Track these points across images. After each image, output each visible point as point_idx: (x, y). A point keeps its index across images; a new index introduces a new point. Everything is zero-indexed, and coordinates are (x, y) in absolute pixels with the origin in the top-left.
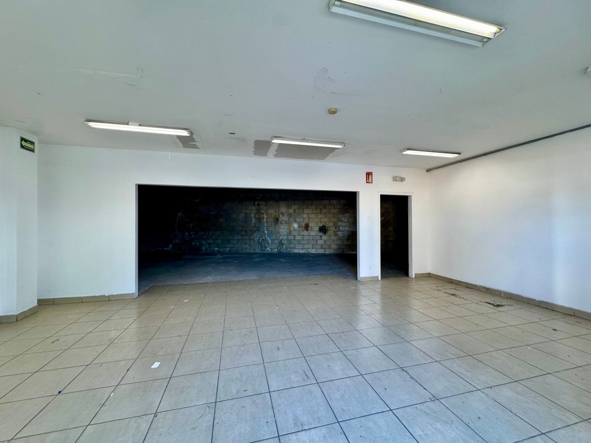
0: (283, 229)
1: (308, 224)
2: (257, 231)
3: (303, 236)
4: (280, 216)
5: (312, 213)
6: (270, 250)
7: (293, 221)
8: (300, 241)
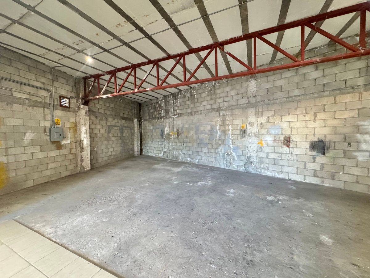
0: (252, 143)
1: (289, 138)
2: (222, 145)
3: (280, 155)
4: (247, 127)
5: (297, 121)
6: (236, 167)
7: (266, 133)
8: (276, 161)
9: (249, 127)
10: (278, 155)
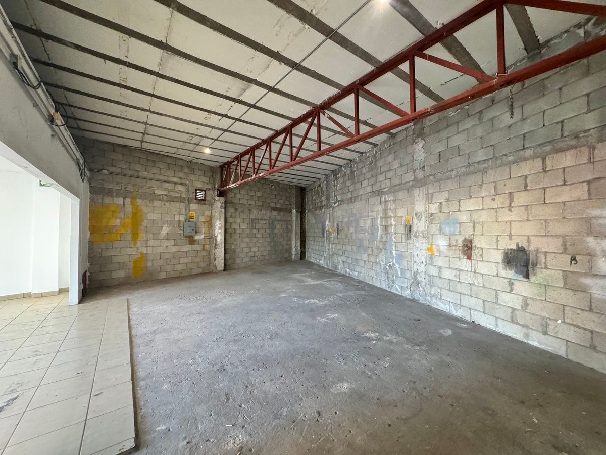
1: (471, 241)
2: (383, 250)
3: (458, 273)
4: (414, 220)
5: (483, 209)
6: (400, 290)
7: (437, 232)
8: (452, 283)
9: (415, 221)
10: (454, 272)
